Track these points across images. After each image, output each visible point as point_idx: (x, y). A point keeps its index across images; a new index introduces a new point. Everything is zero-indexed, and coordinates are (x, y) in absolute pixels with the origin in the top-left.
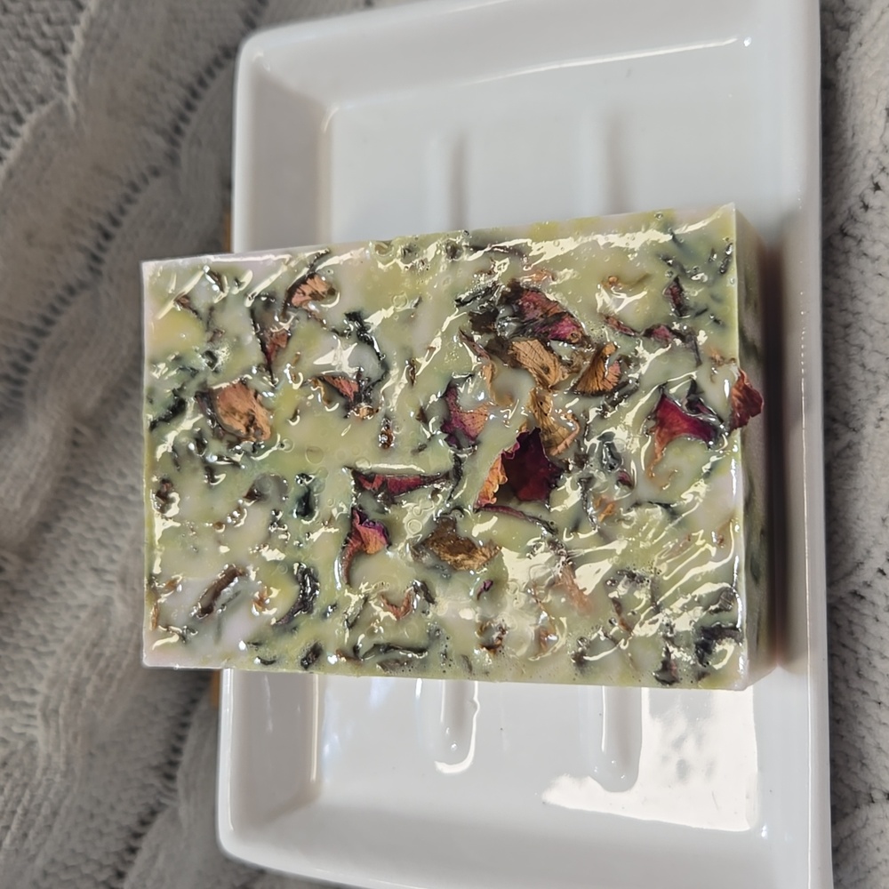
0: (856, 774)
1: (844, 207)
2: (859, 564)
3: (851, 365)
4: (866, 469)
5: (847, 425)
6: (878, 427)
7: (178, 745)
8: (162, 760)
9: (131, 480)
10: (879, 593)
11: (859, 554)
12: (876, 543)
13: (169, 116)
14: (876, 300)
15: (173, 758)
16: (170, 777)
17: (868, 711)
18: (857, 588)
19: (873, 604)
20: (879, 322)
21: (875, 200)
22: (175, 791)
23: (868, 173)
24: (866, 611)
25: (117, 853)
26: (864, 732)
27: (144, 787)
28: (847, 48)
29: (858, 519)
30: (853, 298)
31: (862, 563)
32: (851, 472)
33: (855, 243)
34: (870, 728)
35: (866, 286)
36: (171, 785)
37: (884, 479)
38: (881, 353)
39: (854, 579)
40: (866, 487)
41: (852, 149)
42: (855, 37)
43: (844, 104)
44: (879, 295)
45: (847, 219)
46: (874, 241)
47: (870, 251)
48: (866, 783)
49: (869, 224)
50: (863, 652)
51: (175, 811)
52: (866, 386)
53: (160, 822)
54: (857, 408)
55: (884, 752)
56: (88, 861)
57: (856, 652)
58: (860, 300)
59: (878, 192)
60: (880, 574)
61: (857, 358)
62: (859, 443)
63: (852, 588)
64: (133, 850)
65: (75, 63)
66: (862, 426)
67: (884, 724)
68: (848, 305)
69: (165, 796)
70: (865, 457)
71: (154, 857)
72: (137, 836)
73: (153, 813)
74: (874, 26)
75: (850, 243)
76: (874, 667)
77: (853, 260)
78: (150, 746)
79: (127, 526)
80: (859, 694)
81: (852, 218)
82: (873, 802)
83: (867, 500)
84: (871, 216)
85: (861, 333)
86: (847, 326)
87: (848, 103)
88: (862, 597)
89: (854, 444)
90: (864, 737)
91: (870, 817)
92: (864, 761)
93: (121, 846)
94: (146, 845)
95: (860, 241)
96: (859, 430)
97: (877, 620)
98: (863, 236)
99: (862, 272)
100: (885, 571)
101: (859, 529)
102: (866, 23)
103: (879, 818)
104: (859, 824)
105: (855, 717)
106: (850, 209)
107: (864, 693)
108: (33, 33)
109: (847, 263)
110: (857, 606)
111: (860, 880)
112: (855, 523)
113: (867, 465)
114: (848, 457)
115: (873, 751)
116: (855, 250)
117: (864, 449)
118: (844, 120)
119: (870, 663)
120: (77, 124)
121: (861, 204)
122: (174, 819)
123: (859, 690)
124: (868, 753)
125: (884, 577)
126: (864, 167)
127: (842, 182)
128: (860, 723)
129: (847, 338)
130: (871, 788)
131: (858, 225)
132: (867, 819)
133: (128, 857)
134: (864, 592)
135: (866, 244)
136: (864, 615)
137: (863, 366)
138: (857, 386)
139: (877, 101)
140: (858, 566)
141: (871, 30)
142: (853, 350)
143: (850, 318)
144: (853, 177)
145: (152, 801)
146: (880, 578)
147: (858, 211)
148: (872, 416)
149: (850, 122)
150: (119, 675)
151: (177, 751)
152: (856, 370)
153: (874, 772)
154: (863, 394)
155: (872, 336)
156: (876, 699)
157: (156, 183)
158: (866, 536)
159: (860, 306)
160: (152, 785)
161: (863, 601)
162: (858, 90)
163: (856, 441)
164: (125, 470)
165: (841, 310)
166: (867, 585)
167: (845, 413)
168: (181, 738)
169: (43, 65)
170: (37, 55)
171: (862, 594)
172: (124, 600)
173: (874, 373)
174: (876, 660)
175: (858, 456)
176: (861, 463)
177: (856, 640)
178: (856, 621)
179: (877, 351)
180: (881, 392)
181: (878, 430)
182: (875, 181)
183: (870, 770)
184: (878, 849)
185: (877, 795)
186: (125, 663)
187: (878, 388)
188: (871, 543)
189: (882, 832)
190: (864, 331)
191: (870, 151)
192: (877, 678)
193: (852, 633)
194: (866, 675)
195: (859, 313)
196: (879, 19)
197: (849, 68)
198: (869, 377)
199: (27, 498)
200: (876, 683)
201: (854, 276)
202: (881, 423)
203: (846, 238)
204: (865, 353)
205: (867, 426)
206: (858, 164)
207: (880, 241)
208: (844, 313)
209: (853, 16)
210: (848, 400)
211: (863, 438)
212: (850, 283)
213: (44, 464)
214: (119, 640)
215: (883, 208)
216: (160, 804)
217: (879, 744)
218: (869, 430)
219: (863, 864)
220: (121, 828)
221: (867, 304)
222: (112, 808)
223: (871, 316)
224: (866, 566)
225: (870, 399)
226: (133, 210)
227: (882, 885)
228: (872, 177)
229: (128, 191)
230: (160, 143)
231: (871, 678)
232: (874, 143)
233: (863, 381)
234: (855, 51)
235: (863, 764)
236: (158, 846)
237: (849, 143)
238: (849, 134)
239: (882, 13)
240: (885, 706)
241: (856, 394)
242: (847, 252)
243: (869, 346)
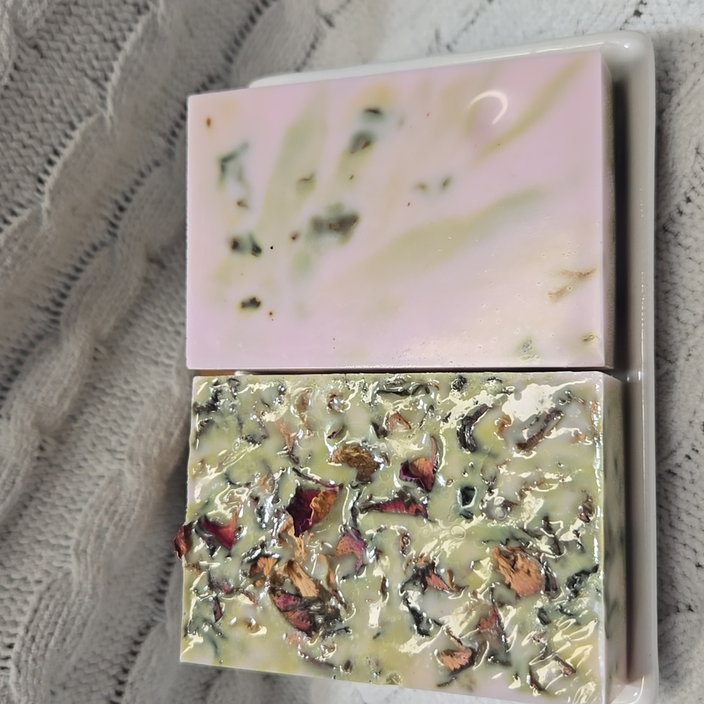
0: (668, 593)
1: (666, 212)
2: (673, 452)
3: (670, 318)
4: (679, 388)
5: (665, 358)
6: (687, 360)
7: (166, 578)
8: (155, 589)
9: (134, 386)
10: (687, 471)
11: (673, 445)
12: (685, 437)
13: (169, 124)
14: (687, 275)
15: (162, 587)
16: (161, 602)
17: (678, 550)
18: (671, 468)
19: (682, 478)
20: (689, 290)
21: (687, 209)
22: (163, 611)
23: (683, 191)
24: (677, 483)
25: (123, 656)
26: (674, 564)
27: (142, 608)
28: (670, 107)
29: (673, 421)
30: (672, 273)
31: (675, 451)
32: (669, 390)
33: (673, 237)
34: (679, 562)
35: (680, 266)
36: (160, 607)
37: (691, 395)
38: (690, 311)
39: (670, 461)
40: (679, 400)
41: (672, 174)
42: (675, 99)
43: (667, 143)
44: (689, 272)
45: (668, 221)
46: (686, 236)
47: (684, 243)
48: (674, 599)
49: (683, 225)
50: (674, 510)
51: (164, 626)
52: (680, 333)
53: (153, 632)
54: (673, 347)
55: (687, 577)
56: (104, 660)
57: (669, 511)
58: (677, 275)
59: (689, 204)
60: (687, 459)
61: (674, 313)
62: (674, 371)
63: (667, 468)
64: (134, 654)
65: (113, 87)
66: (676, 359)
67: (688, 559)
68: (668, 278)
69: (157, 615)
70: (678, 380)
71: (149, 659)
72: (137, 643)
73: (148, 627)
74: (688, 93)
75: (670, 236)
76: (682, 521)
77: (672, 248)
78: (146, 579)
79: (132, 419)
80: (671, 539)
81: (672, 220)
82: (679, 611)
83: (679, 408)
84: (684, 219)
85: (677, 297)
86: (667, 292)
87: (670, 143)
88: (674, 474)
89: (671, 371)
90: (673, 568)
91: (677, 621)
92: (673, 584)
93: (126, 650)
94: (144, 650)
95: (676, 235)
96: (674, 362)
97: (685, 489)
98: (679, 232)
99: (678, 256)
100: (691, 456)
101: (673, 428)
102: (683, 91)
103: (682, 622)
104: (670, 626)
105: (668, 555)
106: (670, 214)
107: (674, 538)
108: (86, 66)
109: (668, 250)
110: (671, 480)
111: (669, 664)
112: (671, 424)
113: (680, 385)
114: (666, 380)
115: (680, 577)
116: (673, 241)
117: (677, 375)
118: (667, 154)
119: (679, 518)
120: (112, 131)
121: (678, 211)
122: (163, 631)
123: (671, 536)
124: (676, 579)
125: (690, 460)
126: (680, 186)
127: (665, 195)
128: (671, 558)
129: (667, 300)
130: (678, 602)
131: (675, 225)
132: (675, 623)
133: (131, 658)
134: (676, 470)
135: (681, 238)
136: (675, 485)
137: (678, 319)
138: (674, 332)
139: (690, 143)
140: (672, 453)
141: (686, 96)
142: (671, 308)
143: (669, 287)
144: (673, 192)
145: (147, 619)
146: (687, 461)
147: (676, 216)
148: (683, 353)
149: (671, 156)
150: (129, 526)
151: (165, 583)
152: (673, 322)
153: (680, 591)
154: (677, 338)
155: (684, 299)
156: (682, 542)
157: (157, 172)
158: (679, 433)
159: (676, 279)
160: (147, 607)
161: (675, 477)
162: (676, 135)
163: (671, 369)
164: (130, 379)
165: (663, 281)
166: (679, 466)
167: (665, 350)
168: (168, 574)
169: (92, 89)
170: (88, 82)
171: (675, 472)
172: (132, 472)
173: (685, 324)
174: (684, 516)
175: (673, 379)
176: (676, 384)
177: (670, 502)
178: (670, 489)
179: (687, 309)
180: (689, 337)
181: (687, 362)
182: (688, 196)
183: (677, 590)
184: (682, 643)
185: (682, 607)
186: (133, 517)
187: (688, 334)
188: (681, 438)
189: (685, 631)
190: (679, 295)
191: (684, 176)
192: (683, 527)
193: (667, 498)
194: (676, 526)
195: (675, 284)
196: (692, 89)
197: (670, 120)
198: (682, 326)
199: (61, 397)
200: (682, 531)
201: (673, 259)
202: (689, 358)
203: (667, 233)
204: (679, 310)
205: (680, 360)
206: (676, 184)
207: (691, 236)
208: (664, 283)
209: (674, 85)
210: (666, 342)
211: (677, 367)
212: (669, 263)
213: (74, 373)
214: (129, 501)
215: (692, 214)
216: (153, 620)
217: (684, 572)
218: (681, 362)
219: (672, 653)
220: (126, 637)
221: (681, 278)
222: (121, 623)
223: (684, 286)
224: (678, 453)
225: (682, 341)
226: (141, 190)
227: (685, 667)
228: (685, 193)
229: (138, 177)
230: (162, 143)
231: (680, 528)
232: (688, 171)
233: (678, 329)
234: (675, 109)
235: (673, 586)
236: (152, 651)
237: (670, 170)
238: (671, 164)
239: (694, 84)
240: (689, 546)
241: (673, 337)
242: (667, 242)
243: (682, 306)
